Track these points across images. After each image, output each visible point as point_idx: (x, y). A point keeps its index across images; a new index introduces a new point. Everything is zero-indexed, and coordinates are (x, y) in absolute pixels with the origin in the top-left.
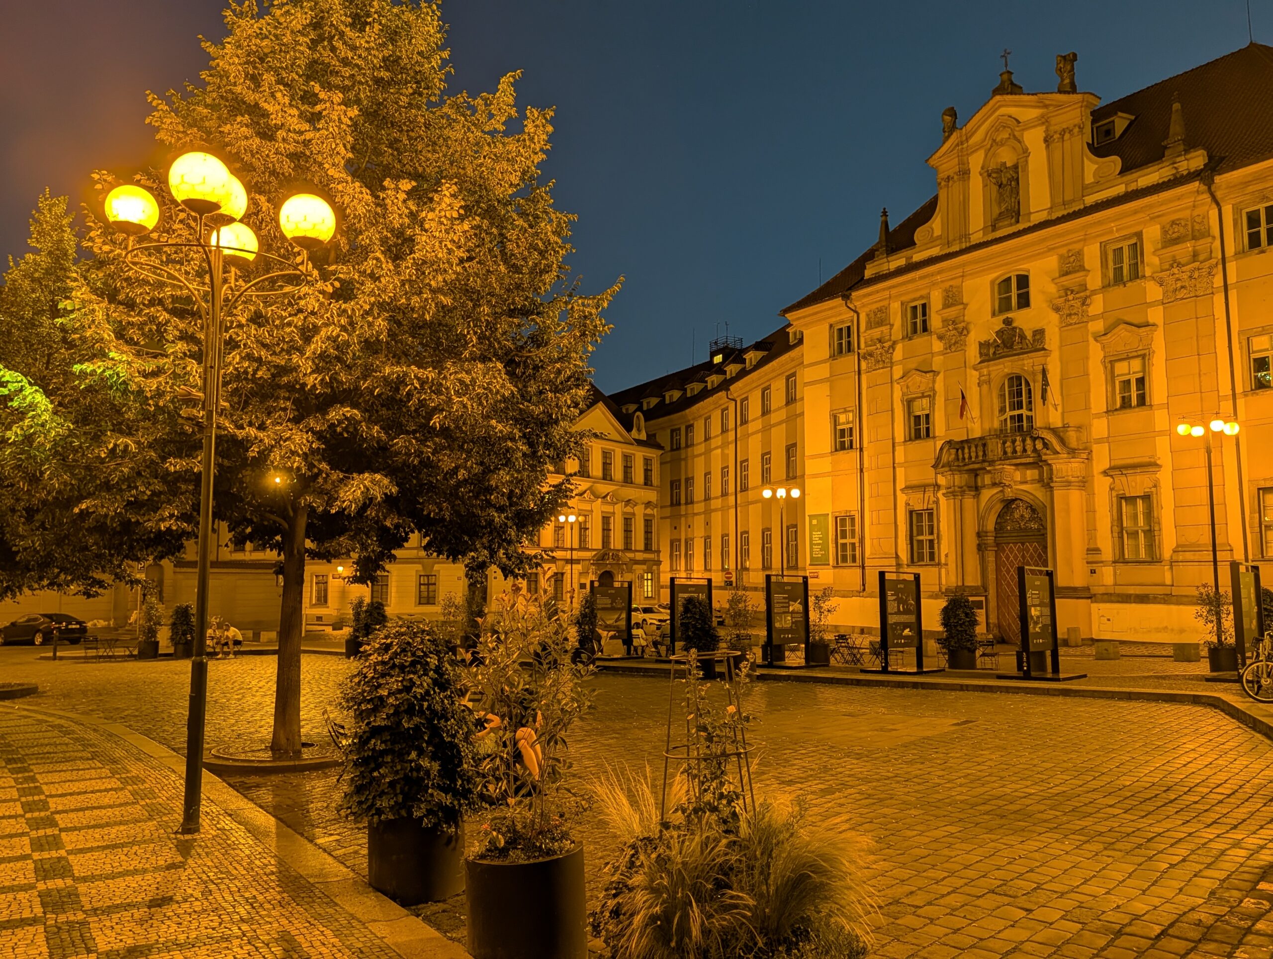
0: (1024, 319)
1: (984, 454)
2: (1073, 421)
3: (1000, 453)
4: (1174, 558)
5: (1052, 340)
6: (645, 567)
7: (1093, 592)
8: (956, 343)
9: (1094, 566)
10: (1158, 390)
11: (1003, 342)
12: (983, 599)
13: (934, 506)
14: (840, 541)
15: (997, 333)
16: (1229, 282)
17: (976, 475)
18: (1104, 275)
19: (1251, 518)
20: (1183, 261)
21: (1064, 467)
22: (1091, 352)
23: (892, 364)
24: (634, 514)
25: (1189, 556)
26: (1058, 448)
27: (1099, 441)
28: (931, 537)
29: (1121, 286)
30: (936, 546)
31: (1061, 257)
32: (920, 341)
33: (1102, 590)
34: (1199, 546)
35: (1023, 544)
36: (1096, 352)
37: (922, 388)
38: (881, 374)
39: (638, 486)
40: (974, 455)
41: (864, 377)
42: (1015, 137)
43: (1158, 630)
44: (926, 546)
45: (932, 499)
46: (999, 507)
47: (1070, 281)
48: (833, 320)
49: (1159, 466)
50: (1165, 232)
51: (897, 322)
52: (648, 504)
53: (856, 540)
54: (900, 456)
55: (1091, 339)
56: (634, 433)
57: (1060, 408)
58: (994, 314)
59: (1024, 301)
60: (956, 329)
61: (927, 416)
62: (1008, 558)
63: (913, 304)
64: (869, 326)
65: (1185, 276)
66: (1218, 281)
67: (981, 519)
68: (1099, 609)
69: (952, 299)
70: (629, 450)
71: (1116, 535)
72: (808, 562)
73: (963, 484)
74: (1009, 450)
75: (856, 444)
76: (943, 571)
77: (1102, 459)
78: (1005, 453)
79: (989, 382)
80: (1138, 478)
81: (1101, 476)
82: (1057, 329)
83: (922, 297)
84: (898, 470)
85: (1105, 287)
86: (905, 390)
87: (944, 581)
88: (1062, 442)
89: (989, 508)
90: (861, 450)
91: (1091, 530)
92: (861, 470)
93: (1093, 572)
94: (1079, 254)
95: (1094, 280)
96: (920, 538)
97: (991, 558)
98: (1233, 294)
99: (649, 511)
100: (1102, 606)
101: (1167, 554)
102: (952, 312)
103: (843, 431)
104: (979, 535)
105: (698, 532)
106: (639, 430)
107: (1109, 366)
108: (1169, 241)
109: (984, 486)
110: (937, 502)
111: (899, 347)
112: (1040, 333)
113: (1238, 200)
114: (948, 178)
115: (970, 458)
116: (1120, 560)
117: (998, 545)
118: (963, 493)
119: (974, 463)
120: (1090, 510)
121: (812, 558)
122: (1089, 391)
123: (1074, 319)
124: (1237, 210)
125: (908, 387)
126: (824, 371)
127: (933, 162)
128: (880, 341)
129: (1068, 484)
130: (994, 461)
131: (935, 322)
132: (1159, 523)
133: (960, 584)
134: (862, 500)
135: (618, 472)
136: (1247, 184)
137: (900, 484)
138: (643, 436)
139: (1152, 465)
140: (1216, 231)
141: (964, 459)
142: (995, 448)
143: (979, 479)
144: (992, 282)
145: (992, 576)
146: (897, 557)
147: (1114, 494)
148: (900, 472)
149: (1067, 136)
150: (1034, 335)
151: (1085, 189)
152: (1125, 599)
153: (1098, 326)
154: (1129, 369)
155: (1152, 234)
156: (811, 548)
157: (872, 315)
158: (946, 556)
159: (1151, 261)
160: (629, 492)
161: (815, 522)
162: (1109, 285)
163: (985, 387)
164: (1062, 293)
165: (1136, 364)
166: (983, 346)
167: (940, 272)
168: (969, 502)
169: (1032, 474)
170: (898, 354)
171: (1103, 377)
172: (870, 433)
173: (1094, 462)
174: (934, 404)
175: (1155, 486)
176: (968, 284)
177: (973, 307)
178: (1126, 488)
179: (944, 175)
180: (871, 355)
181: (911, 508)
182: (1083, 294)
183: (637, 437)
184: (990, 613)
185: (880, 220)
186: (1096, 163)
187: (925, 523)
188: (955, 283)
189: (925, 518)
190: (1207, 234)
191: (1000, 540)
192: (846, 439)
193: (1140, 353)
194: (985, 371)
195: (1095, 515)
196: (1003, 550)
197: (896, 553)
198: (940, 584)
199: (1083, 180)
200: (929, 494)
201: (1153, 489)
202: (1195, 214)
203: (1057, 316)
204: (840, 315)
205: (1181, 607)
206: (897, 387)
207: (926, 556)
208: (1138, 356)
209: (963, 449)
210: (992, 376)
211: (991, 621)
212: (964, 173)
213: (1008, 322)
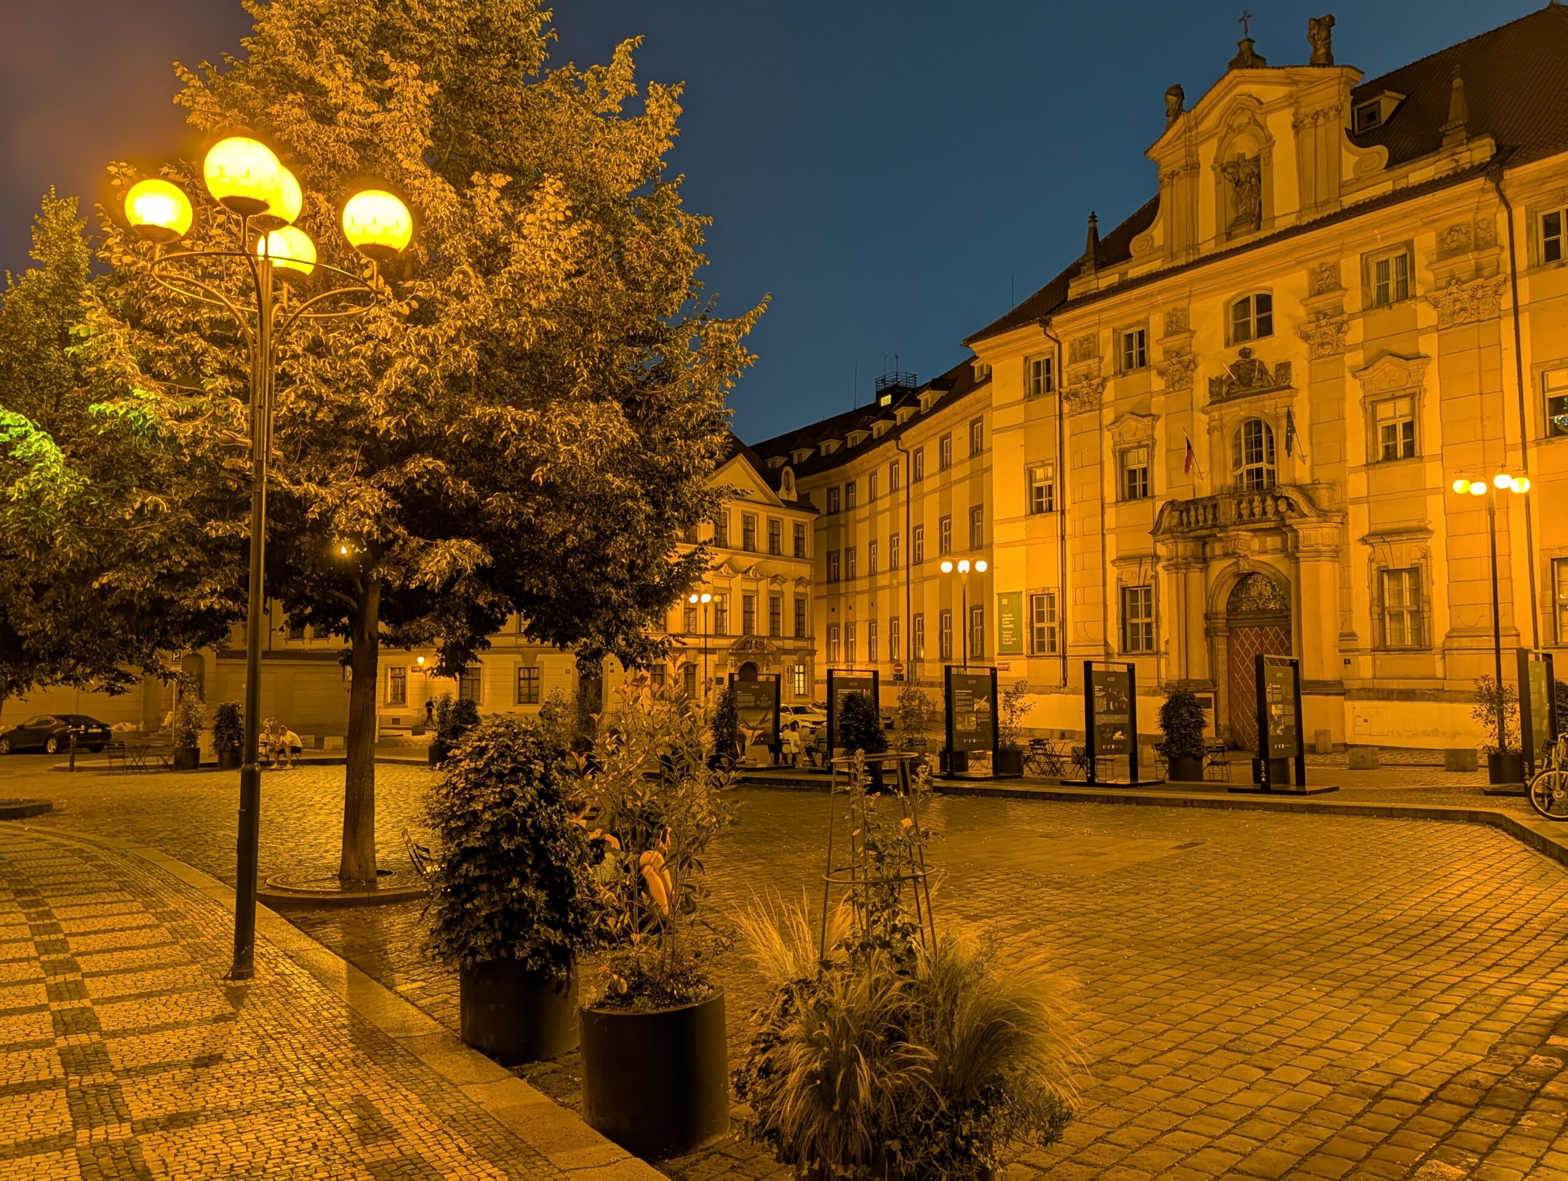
0: (1265, 350)
1: (1215, 518)
2: (1324, 475)
3: (1234, 516)
4: (1448, 645)
5: (1300, 376)
6: (796, 658)
7: (1346, 687)
8: (1181, 379)
9: (1348, 656)
10: (1430, 438)
11: (1239, 379)
12: (1212, 695)
13: (1152, 582)
14: (1036, 625)
15: (1232, 367)
16: (1520, 303)
17: (1205, 544)
18: (1365, 295)
19: (1543, 596)
20: (1464, 277)
21: (1312, 533)
22: (1348, 391)
23: (1101, 406)
24: (782, 593)
25: (1465, 642)
26: (1306, 510)
27: (1357, 501)
28: (1148, 620)
29: (1386, 309)
30: (1154, 631)
31: (1312, 272)
32: (1135, 377)
33: (1357, 685)
34: (1478, 630)
35: (1261, 628)
36: (1354, 391)
37: (1139, 436)
38: (1088, 419)
39: (787, 559)
40: (1201, 518)
41: (1066, 422)
42: (1256, 122)
43: (1426, 734)
44: (1142, 631)
45: (1150, 573)
46: (1232, 583)
47: (1323, 302)
48: (1028, 352)
49: (1431, 532)
50: (1441, 241)
51: (1108, 354)
52: (800, 581)
53: (1056, 624)
54: (1110, 521)
55: (1348, 375)
56: (782, 492)
57: (1308, 460)
58: (1227, 344)
59: (1266, 328)
60: (1180, 362)
61: (1145, 470)
62: (1242, 644)
63: (1128, 332)
64: (1074, 359)
65: (1465, 296)
66: (1507, 302)
67: (1210, 598)
68: (1354, 708)
69: (1176, 325)
70: (776, 513)
71: (1375, 616)
72: (997, 651)
73: (1189, 553)
74: (1245, 512)
75: (1057, 506)
76: (1163, 661)
77: (1360, 523)
78: (1240, 516)
79: (1221, 428)
80: (1404, 547)
81: (1358, 544)
82: (1306, 363)
83: (1138, 323)
84: (1107, 537)
85: (1367, 309)
86: (1117, 438)
87: (1163, 674)
88: (1311, 502)
89: (1219, 583)
90: (1063, 512)
91: (1345, 611)
92: (1063, 538)
93: (1347, 662)
94: (1335, 268)
95: (1353, 301)
96: (1135, 621)
97: (1221, 645)
98: (1524, 319)
99: (800, 589)
100: (1358, 704)
101: (1438, 639)
102: (1176, 341)
103: (1040, 489)
104: (1207, 617)
105: (862, 615)
106: (788, 489)
107: (1370, 408)
108: (1447, 252)
109: (1214, 558)
110: (1156, 577)
111: (1110, 385)
112: (1284, 368)
113: (1533, 200)
114: (1173, 174)
115: (1197, 522)
116: (1381, 647)
117: (1230, 629)
118: (1188, 566)
119: (1202, 528)
120: (1345, 586)
121: (1001, 646)
122: (1345, 440)
123: (1328, 349)
124: (1531, 213)
125: (1120, 435)
126: (1017, 415)
127: (1152, 154)
128: (1087, 377)
129: (1318, 554)
130: (1226, 526)
131: (1155, 354)
132: (1429, 603)
133: (1183, 677)
134: (1064, 575)
135: (762, 541)
136: (1542, 180)
137: (1111, 555)
138: (793, 497)
139: (1422, 531)
140: (1504, 240)
141: (1189, 523)
142: (1228, 510)
143: (1208, 548)
144: (1227, 304)
145: (1222, 668)
146: (1106, 644)
147: (1374, 566)
148: (1111, 540)
149: (1321, 120)
150: (1278, 370)
151: (1343, 187)
152: (1387, 695)
153: (1357, 358)
154: (1394, 412)
155: (1426, 243)
156: (1000, 634)
157: (1077, 345)
158: (1167, 642)
159: (1424, 277)
160: (777, 566)
161: (1005, 602)
162: (1371, 308)
163: (1216, 435)
164: (1313, 317)
165: (1404, 406)
166: (1214, 383)
167: (1160, 292)
168: (1195, 576)
169: (1273, 542)
170: (1109, 394)
171: (1363, 421)
172: (1073, 493)
173: (1350, 527)
174: (1153, 456)
175: (1425, 557)
176: (1196, 307)
177: (1202, 335)
178: (1389, 559)
179: (1167, 170)
180: (1075, 395)
181: (1124, 584)
182: (1338, 319)
183: (785, 498)
184: (1220, 712)
185: (1087, 226)
186: (1357, 154)
187: (1141, 602)
188: (1180, 305)
189: (1141, 596)
190: (1493, 243)
191: (1233, 623)
192: (1045, 499)
193: (1408, 392)
194: (1216, 415)
195: (1349, 594)
196: (1237, 636)
197: (1105, 641)
198: (1159, 677)
199: (1340, 176)
200: (1147, 566)
201: (1423, 561)
202: (1479, 217)
203: (1307, 346)
204: (1037, 345)
205: (1455, 705)
206: (1107, 435)
207: (1142, 643)
208: (1405, 396)
209: (1188, 511)
210: (1225, 421)
211: (1221, 722)
212: (1193, 168)
213: (1245, 353)
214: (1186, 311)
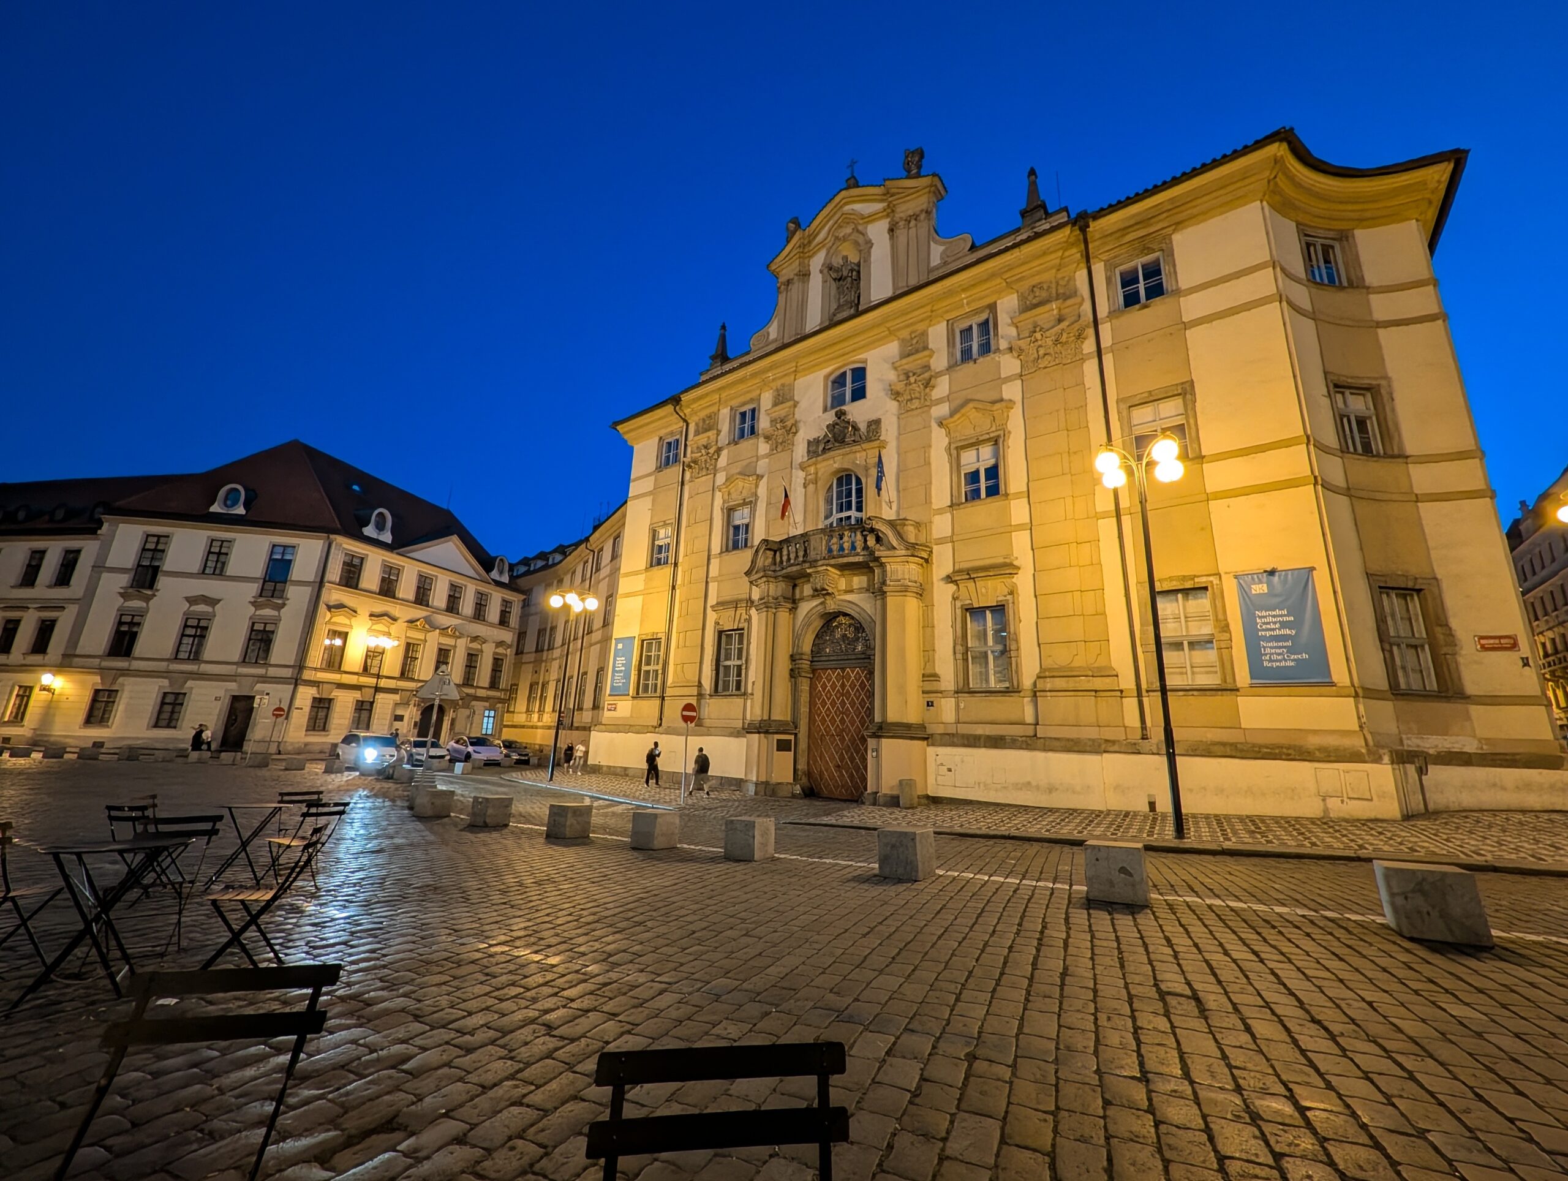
0: (858, 412)
1: (805, 555)
2: (912, 516)
3: (825, 552)
4: (1039, 686)
5: (889, 431)
6: (487, 704)
7: (929, 731)
8: (783, 442)
9: (931, 697)
10: (1015, 477)
11: (834, 436)
12: (792, 737)
13: (746, 625)
14: (644, 668)
15: (828, 427)
16: (1103, 346)
17: (795, 586)
18: (951, 354)
19: (1142, 632)
20: (1046, 326)
21: (900, 567)
22: (933, 440)
23: (715, 471)
24: (482, 651)
25: (1060, 683)
26: (895, 543)
27: (941, 541)
28: (739, 663)
29: (971, 364)
30: (743, 672)
31: (903, 341)
32: (746, 445)
33: (940, 729)
34: (1072, 669)
35: (843, 669)
36: (939, 440)
37: (745, 493)
38: (704, 481)
39: (492, 625)
40: (792, 556)
41: (686, 488)
42: (858, 231)
43: (1018, 787)
44: (733, 672)
45: (744, 616)
46: (818, 624)
47: (913, 363)
48: (662, 432)
49: (1018, 568)
50: (1022, 298)
51: (725, 427)
52: (500, 644)
53: (659, 667)
54: (714, 571)
55: (934, 425)
56: (495, 574)
57: (894, 506)
58: (825, 410)
59: (859, 394)
60: (784, 427)
61: (747, 526)
62: (824, 687)
63: (743, 410)
64: (697, 433)
65: (1049, 342)
66: (1089, 346)
67: (796, 638)
68: (939, 755)
69: (783, 397)
70: (484, 588)
71: (959, 656)
72: (608, 692)
73: (779, 593)
74: (835, 548)
75: (671, 560)
76: (749, 702)
77: (943, 562)
78: (830, 551)
79: (815, 482)
80: (990, 583)
81: (942, 583)
82: (895, 419)
83: (752, 400)
84: (711, 585)
85: (951, 368)
86: (726, 497)
87: (748, 717)
88: (900, 536)
89: (807, 624)
90: (676, 564)
91: (928, 651)
92: (674, 588)
93: (930, 704)
94: (924, 334)
95: (940, 362)
96: (728, 663)
97: (804, 686)
98: (1108, 359)
99: (500, 650)
100: (941, 750)
101: (1027, 682)
102: (781, 411)
103: (660, 547)
104: (793, 658)
106: (501, 572)
107: (954, 452)
108: (1027, 307)
109: (802, 599)
110: (749, 621)
111: (724, 453)
112: (875, 425)
113: (1112, 254)
114: (789, 282)
115: (789, 559)
116: (963, 690)
117: (814, 671)
118: (778, 606)
119: (792, 565)
120: (927, 625)
121: (613, 688)
122: (931, 483)
123: (916, 404)
124: (1110, 267)
125: (729, 494)
126: (648, 484)
127: (773, 267)
128: (706, 447)
129: (904, 590)
130: (816, 561)
131: (763, 423)
132: (1017, 641)
133: (766, 717)
134: (671, 621)
135: (467, 606)
136: (1124, 230)
137: (712, 600)
138: (505, 579)
139: (1007, 568)
140: (1085, 291)
141: (781, 562)
142: (818, 546)
143: (797, 591)
144: (827, 377)
145: (804, 710)
146: (700, 685)
147: (958, 604)
148: (713, 587)
149: (913, 223)
150: (868, 426)
151: (930, 271)
152: (972, 742)
153: (943, 410)
154: (978, 459)
155: (1008, 304)
156: (613, 675)
157: (701, 424)
158: (753, 683)
159: (1006, 331)
160: (478, 629)
161: (620, 646)
162: (956, 365)
163: (811, 487)
164: (902, 377)
165: (986, 451)
166: (812, 444)
167: (771, 368)
168: (783, 616)
169: (859, 581)
170: (723, 461)
171: (948, 465)
172: (686, 546)
173: (934, 566)
174: (755, 511)
175: (1011, 593)
176: (801, 382)
177: (803, 405)
178: (974, 595)
179: (782, 279)
180: (695, 462)
181: (720, 628)
182: (927, 375)
183: (498, 578)
184: (799, 757)
185: (719, 332)
186: (942, 244)
187: (735, 645)
188: (787, 380)
189: (735, 638)
190: (1074, 293)
191: (818, 665)
192: (663, 555)
193: (992, 435)
194: (812, 470)
195: (933, 632)
196: (819, 678)
197: (700, 682)
198: (744, 718)
199: (929, 263)
200: (741, 611)
201: (1009, 597)
202: (1059, 276)
203: (895, 404)
204: (670, 425)
205: (1050, 755)
206: (718, 495)
207: (732, 686)
208: (988, 440)
209: (781, 550)
210: (820, 474)
211: (799, 767)
212: (805, 275)
213: (840, 414)
214: (791, 388)
